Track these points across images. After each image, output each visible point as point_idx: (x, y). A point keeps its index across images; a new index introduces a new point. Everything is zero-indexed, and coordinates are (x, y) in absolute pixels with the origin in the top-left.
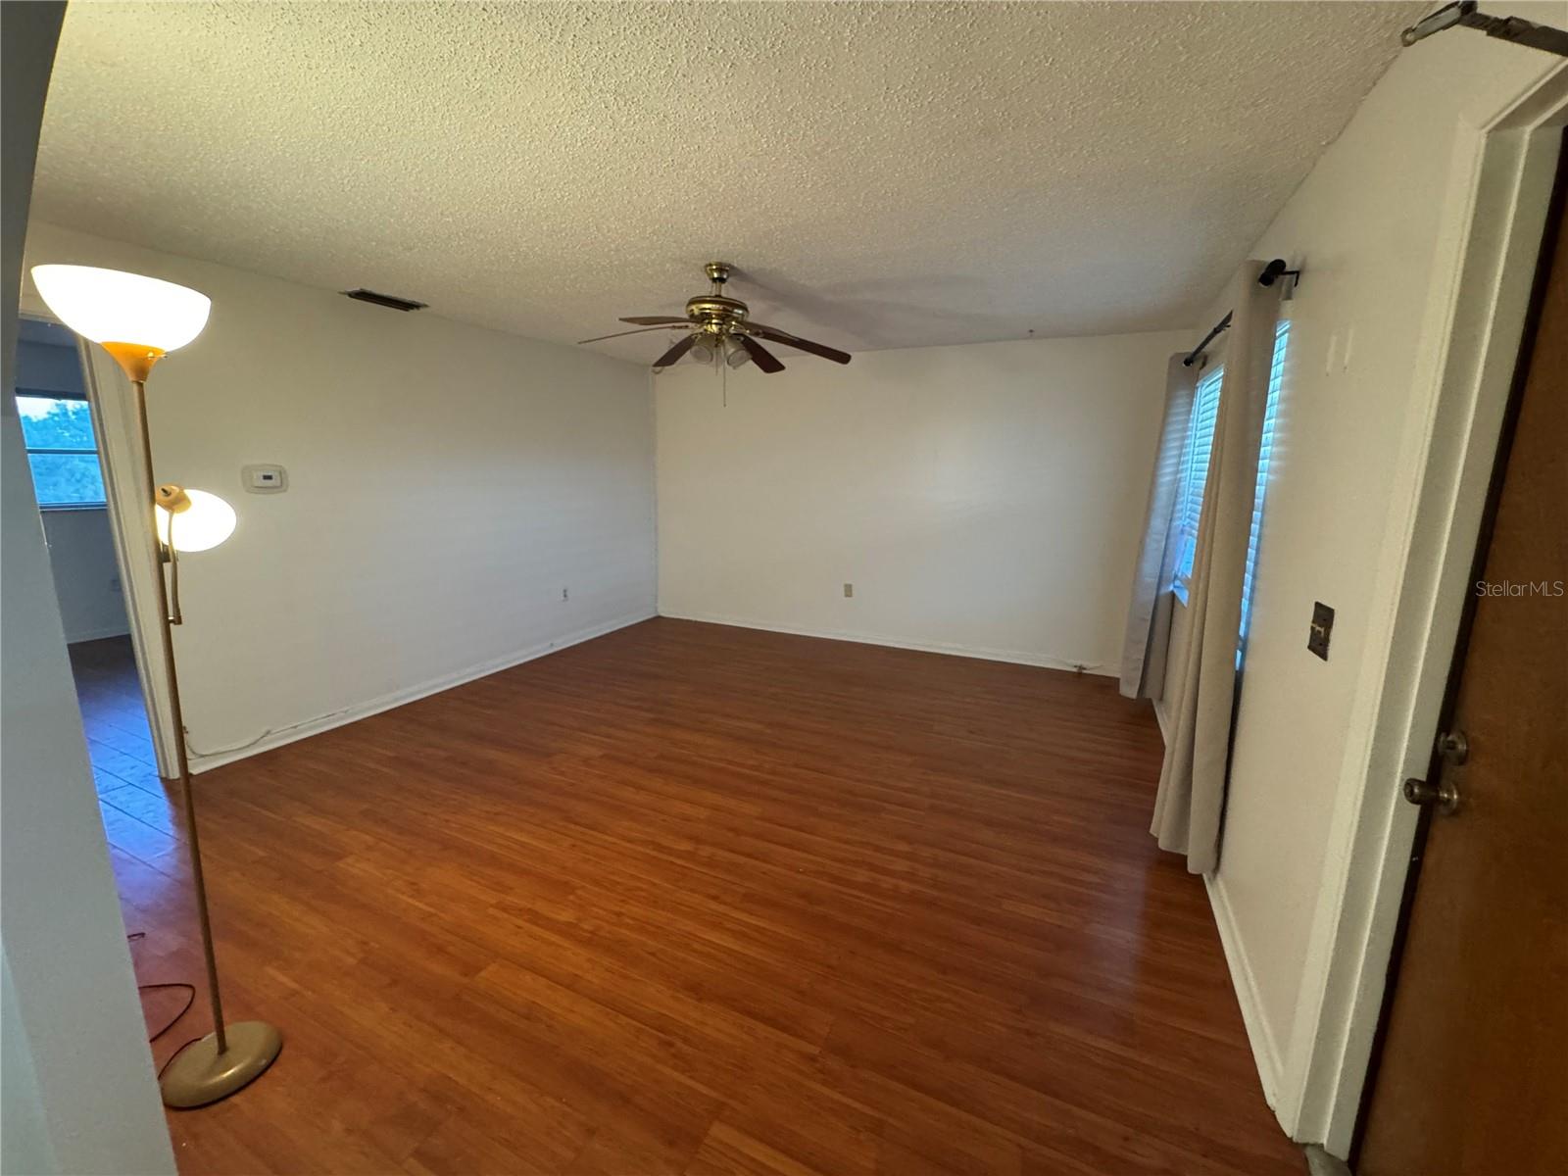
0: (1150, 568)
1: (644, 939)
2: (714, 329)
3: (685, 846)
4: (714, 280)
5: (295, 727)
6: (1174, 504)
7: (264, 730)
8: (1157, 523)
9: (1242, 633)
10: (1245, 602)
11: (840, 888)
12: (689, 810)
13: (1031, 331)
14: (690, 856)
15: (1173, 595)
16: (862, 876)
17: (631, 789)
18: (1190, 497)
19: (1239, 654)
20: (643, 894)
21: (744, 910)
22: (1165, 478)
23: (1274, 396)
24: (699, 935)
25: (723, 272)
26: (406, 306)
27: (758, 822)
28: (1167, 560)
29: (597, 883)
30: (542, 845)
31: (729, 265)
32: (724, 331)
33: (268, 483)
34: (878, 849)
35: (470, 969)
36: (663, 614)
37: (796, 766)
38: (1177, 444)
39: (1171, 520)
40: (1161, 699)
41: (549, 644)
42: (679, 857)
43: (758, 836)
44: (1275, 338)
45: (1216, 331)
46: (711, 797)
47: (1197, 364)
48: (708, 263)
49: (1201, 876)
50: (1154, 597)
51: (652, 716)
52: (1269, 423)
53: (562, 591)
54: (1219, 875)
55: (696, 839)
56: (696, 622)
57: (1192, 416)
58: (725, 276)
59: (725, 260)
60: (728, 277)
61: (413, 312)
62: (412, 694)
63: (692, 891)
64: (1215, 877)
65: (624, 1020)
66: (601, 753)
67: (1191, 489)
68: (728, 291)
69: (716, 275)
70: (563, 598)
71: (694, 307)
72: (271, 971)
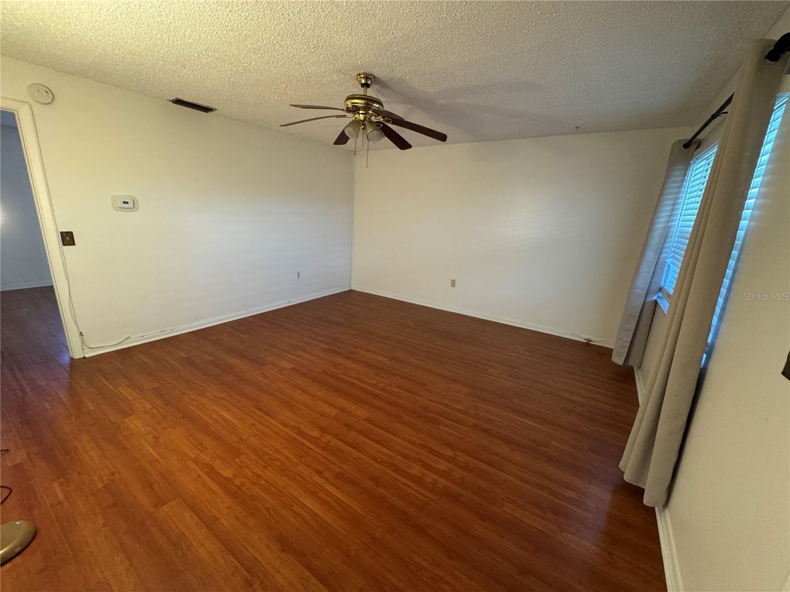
0: (642, 283)
1: (265, 496)
2: (362, 117)
3: (315, 433)
4: (363, 85)
5: (143, 336)
6: (664, 242)
7: (126, 336)
8: (650, 255)
9: (709, 341)
10: (715, 320)
11: (399, 478)
12: (326, 408)
13: (577, 127)
14: (315, 441)
15: (656, 302)
16: (416, 470)
17: (298, 391)
18: (676, 239)
19: (705, 356)
20: (279, 463)
21: (334, 485)
22: (660, 224)
23: (764, 159)
24: (301, 499)
25: (368, 80)
26: (207, 110)
27: (364, 423)
28: (654, 280)
29: (255, 451)
30: (235, 421)
31: (371, 75)
32: (367, 119)
33: (126, 205)
34: (431, 451)
35: (159, 503)
36: (354, 289)
37: (398, 387)
38: (670, 202)
39: (660, 253)
40: (640, 367)
41: (289, 300)
42: (309, 441)
43: (361, 432)
44: (773, 111)
45: (714, 117)
46: (342, 402)
47: (693, 147)
48: (358, 74)
49: (653, 509)
50: (643, 302)
51: (327, 347)
52: (757, 181)
53: (297, 273)
54: (667, 511)
55: (323, 430)
56: (371, 294)
57: (684, 184)
58: (369, 83)
59: (369, 70)
60: (371, 83)
61: (210, 114)
62: (209, 323)
63: (308, 466)
64: (663, 511)
65: (231, 558)
66: (291, 367)
67: (678, 234)
68: (371, 92)
69: (363, 82)
70: (297, 277)
71: (348, 102)
72: (56, 485)
